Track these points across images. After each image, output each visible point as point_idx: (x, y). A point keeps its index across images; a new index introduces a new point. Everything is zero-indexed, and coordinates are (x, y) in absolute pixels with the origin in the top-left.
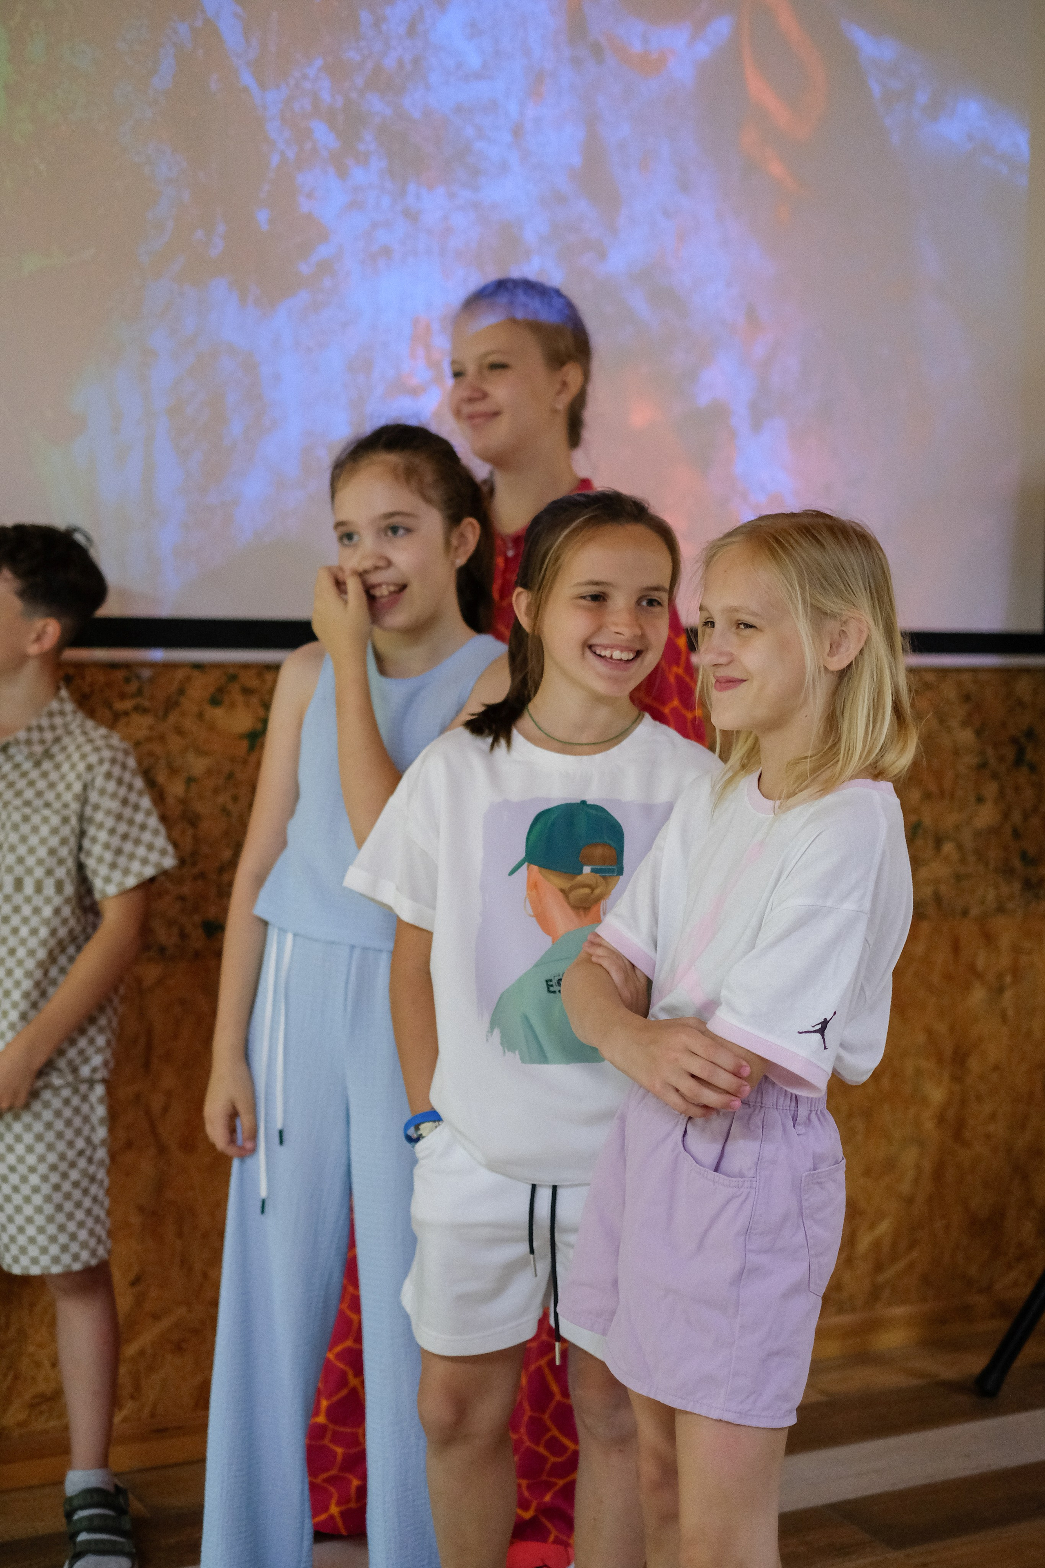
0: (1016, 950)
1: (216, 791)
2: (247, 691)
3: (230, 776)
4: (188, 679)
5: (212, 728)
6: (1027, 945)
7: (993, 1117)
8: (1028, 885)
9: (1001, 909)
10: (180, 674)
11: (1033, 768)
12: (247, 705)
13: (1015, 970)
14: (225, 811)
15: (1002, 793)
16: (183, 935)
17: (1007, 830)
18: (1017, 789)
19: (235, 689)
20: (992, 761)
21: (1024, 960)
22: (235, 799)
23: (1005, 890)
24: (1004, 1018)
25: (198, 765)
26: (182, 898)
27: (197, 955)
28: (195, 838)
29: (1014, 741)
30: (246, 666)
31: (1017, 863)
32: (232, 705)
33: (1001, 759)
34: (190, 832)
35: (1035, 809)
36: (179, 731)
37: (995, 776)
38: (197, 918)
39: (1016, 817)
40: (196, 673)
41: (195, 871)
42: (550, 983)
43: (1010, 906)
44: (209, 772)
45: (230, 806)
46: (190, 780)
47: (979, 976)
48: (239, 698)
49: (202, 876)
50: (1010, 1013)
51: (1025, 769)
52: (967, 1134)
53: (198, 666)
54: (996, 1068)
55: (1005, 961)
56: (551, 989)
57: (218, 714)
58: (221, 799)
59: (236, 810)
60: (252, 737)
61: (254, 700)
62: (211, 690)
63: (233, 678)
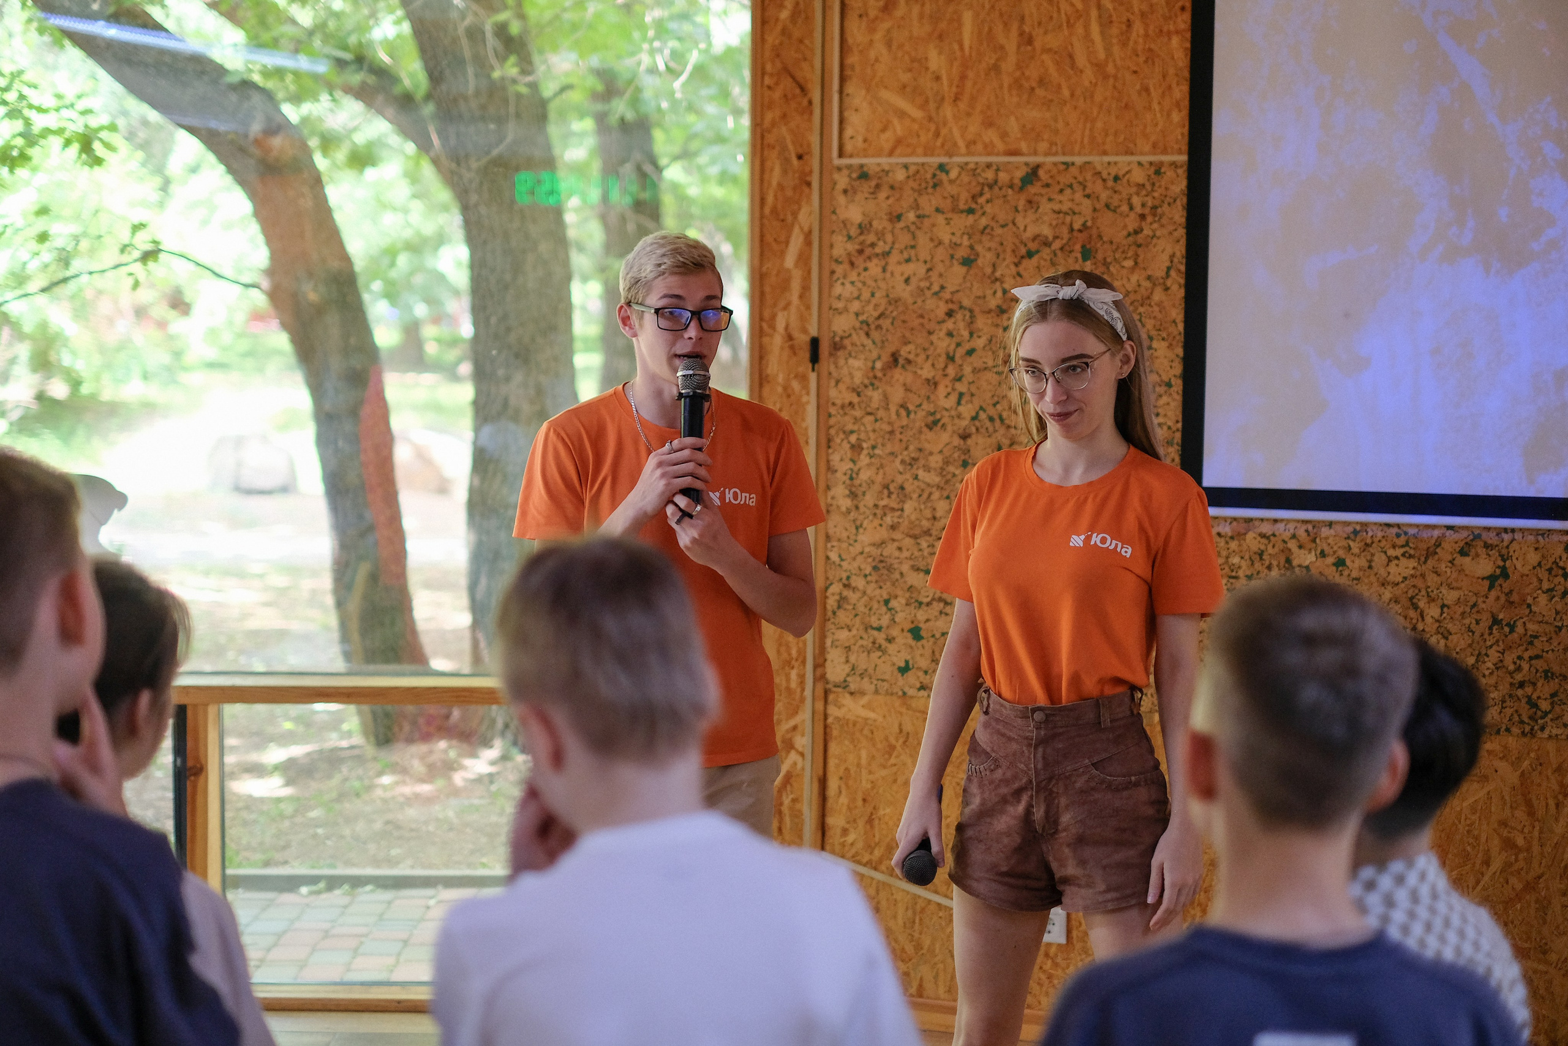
1: (1463, 615)
2: (1488, 547)
3: (1475, 605)
4: (1444, 536)
5: (1461, 571)
10: (1436, 533)
12: (1488, 556)
14: (1470, 631)
19: (1479, 544)
22: (1478, 623)
25: (1450, 596)
30: (1488, 529)
32: (1477, 556)
36: (1436, 572)
40: (1449, 533)
44: (1458, 602)
45: (1473, 626)
46: (1443, 606)
48: (1482, 551)
53: (1450, 528)
57: (1466, 562)
58: (1467, 621)
59: (1478, 630)
60: (1492, 579)
61: (1494, 553)
62: (1462, 544)
63: (1477, 537)
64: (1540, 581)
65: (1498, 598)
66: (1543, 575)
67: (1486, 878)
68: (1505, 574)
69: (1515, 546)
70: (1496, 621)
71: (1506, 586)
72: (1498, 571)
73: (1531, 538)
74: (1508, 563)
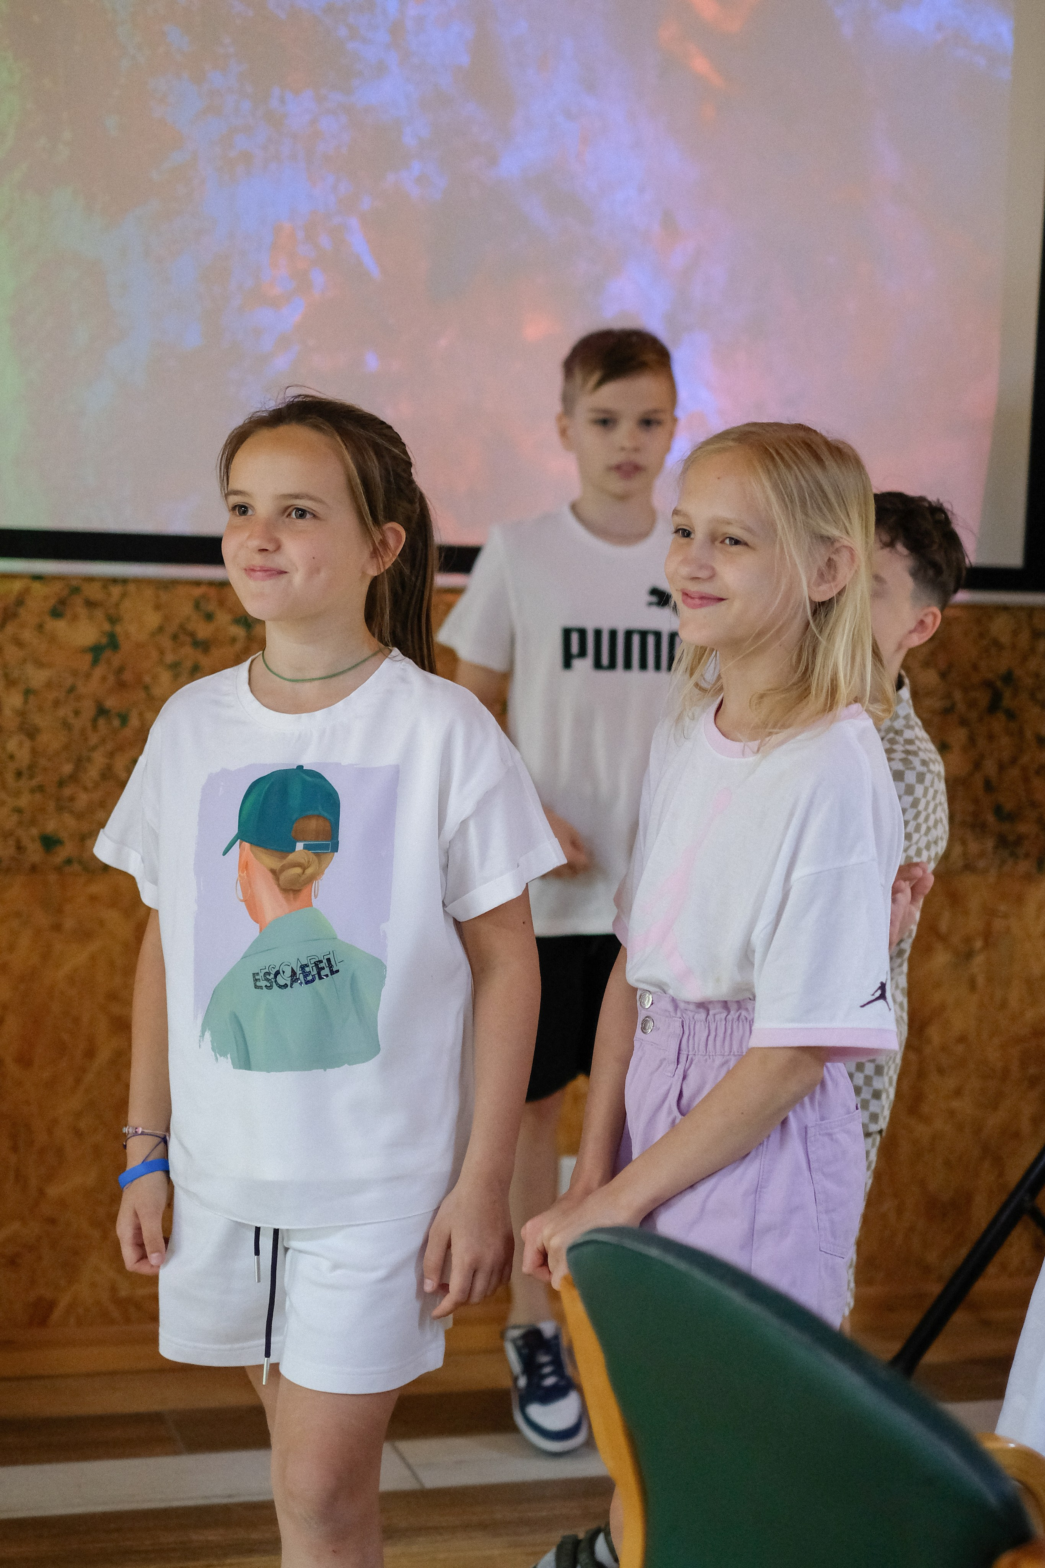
0: (990, 913)
1: (57, 703)
2: (91, 604)
3: (72, 689)
4: (27, 591)
5: (53, 639)
6: (1003, 908)
7: (958, 1093)
8: (1002, 842)
9: (969, 867)
10: (17, 586)
11: (1011, 715)
12: (91, 618)
13: (988, 935)
14: (66, 725)
15: (972, 740)
16: (20, 848)
17: (978, 781)
18: (991, 737)
19: (78, 601)
20: (961, 707)
21: (998, 924)
22: (77, 713)
23: (974, 847)
24: (972, 985)
25: (38, 677)
26: (19, 811)
27: (34, 869)
28: (34, 752)
29: (988, 684)
30: (90, 579)
31: (990, 818)
32: (75, 618)
33: (972, 704)
34: (27, 744)
35: (1014, 761)
36: (19, 643)
37: (964, 722)
38: (34, 831)
39: (990, 767)
40: (36, 586)
41: (34, 783)
42: (257, 977)
43: (981, 864)
44: (49, 685)
45: (72, 720)
46: (28, 692)
47: (943, 938)
48: (82, 611)
49: (41, 788)
50: (981, 980)
51: (1001, 716)
52: (925, 1109)
53: (38, 577)
54: (962, 1039)
55: (974, 923)
56: (258, 984)
57: (60, 626)
58: (61, 712)
59: (77, 724)
60: (96, 651)
61: (99, 614)
62: (52, 602)
63: (75, 590)
64: (162, 653)
65: (104, 679)
66: (166, 642)
67: (89, 1077)
68: (113, 642)
69: (127, 604)
70: (102, 711)
71: (116, 660)
72: (104, 641)
73: (149, 593)
74: (118, 629)
